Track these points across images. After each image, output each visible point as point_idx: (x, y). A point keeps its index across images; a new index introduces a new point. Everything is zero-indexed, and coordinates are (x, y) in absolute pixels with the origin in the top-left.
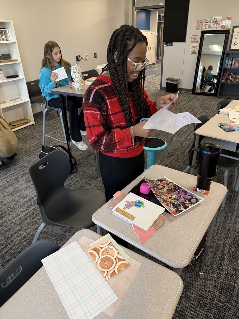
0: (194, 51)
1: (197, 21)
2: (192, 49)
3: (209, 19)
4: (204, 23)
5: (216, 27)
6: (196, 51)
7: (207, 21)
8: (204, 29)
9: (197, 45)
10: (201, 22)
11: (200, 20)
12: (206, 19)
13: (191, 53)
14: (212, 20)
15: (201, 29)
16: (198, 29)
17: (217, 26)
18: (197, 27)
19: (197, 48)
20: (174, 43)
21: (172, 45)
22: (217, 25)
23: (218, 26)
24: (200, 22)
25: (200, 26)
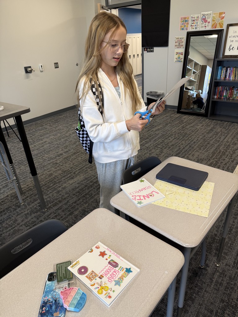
0: (179, 58)
1: (182, 18)
2: (177, 56)
3: (196, 16)
4: (190, 22)
5: (205, 27)
6: (182, 59)
7: (193, 19)
8: (190, 30)
9: (182, 50)
10: (186, 21)
11: (185, 18)
12: (192, 16)
13: (176, 61)
14: (199, 17)
15: (187, 29)
16: (182, 29)
17: (207, 25)
18: (181, 27)
19: (182, 55)
20: (156, 49)
21: (152, 51)
22: (207, 23)
23: (208, 25)
24: (185, 20)
25: (185, 26)
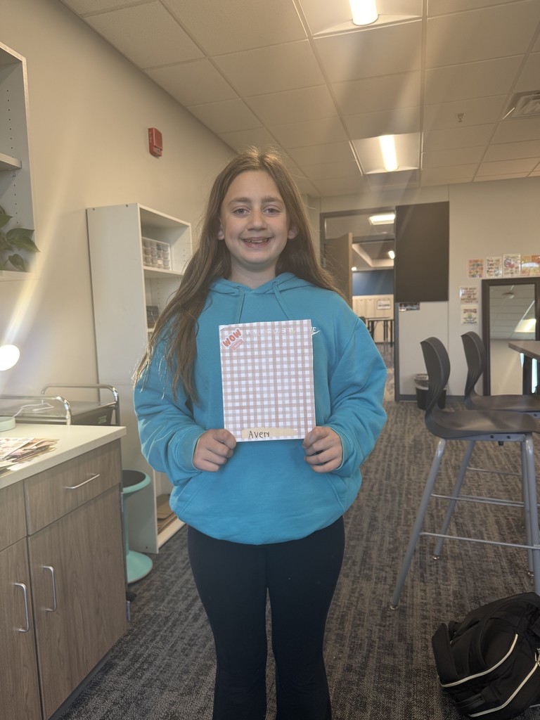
0: (470, 317)
1: (470, 262)
2: (466, 315)
3: (494, 259)
4: (486, 267)
5: (512, 273)
6: (475, 318)
7: (491, 263)
8: (487, 277)
9: (477, 306)
10: (478, 265)
11: (476, 261)
12: (487, 258)
13: (465, 323)
14: (501, 260)
15: (480, 276)
16: (473, 276)
17: (514, 271)
18: (470, 272)
19: (476, 312)
20: (423, 305)
21: (418, 309)
22: (514, 269)
23: (516, 271)
24: (476, 265)
25: (477, 272)
